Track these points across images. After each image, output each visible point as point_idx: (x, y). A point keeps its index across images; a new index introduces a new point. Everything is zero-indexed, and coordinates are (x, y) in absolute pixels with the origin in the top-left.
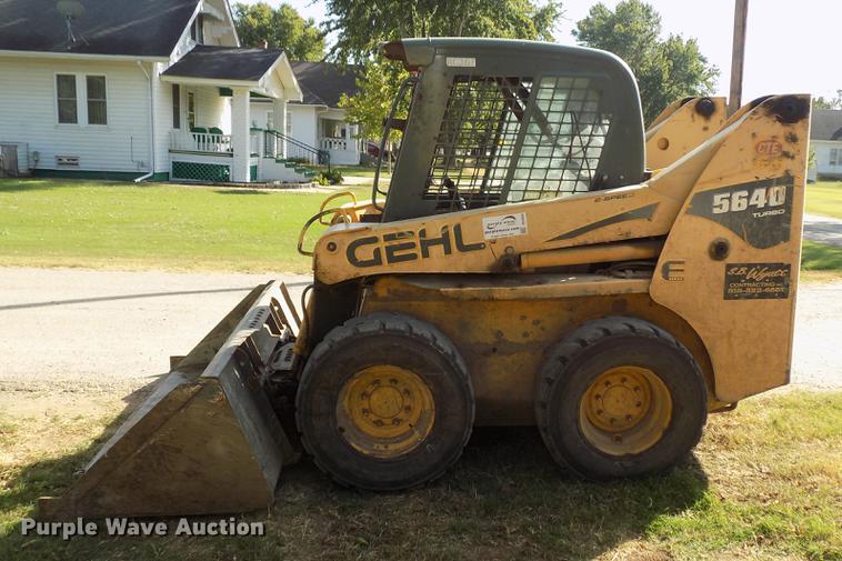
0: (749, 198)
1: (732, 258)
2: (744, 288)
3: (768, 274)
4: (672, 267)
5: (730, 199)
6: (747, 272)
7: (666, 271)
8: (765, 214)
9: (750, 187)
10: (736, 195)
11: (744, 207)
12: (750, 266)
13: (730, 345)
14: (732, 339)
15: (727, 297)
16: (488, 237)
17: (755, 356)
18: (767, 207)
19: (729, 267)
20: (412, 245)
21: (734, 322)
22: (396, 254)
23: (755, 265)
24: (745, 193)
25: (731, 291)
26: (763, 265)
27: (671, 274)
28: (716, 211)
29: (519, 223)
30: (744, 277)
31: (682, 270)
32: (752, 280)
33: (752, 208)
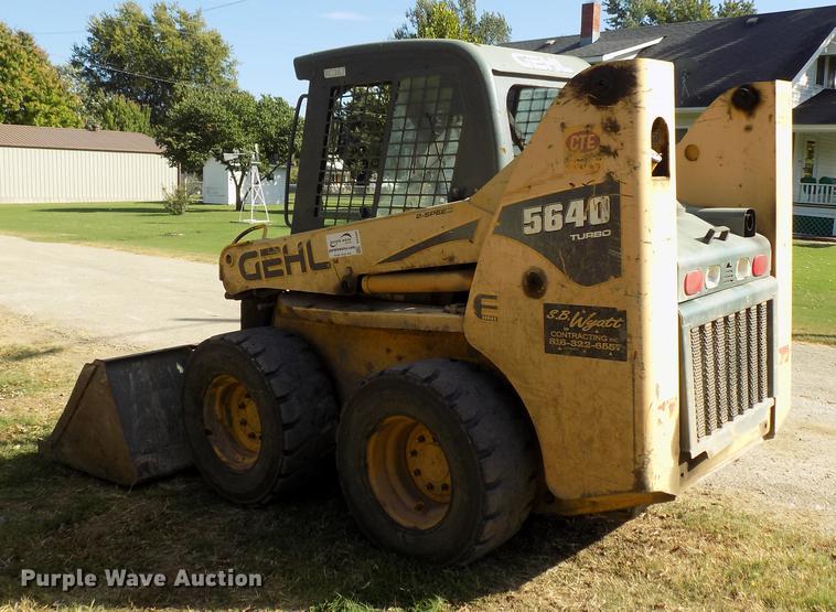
0: (564, 213)
1: (551, 296)
2: (568, 340)
3: (596, 323)
4: (485, 302)
5: (542, 214)
6: (571, 316)
7: (478, 307)
8: (586, 236)
9: (564, 198)
10: (549, 209)
11: (559, 226)
12: (573, 309)
13: (559, 419)
14: (560, 409)
15: (549, 349)
16: (332, 255)
17: (591, 441)
18: (587, 227)
19: (548, 308)
20: (278, 261)
21: (559, 386)
22: (270, 269)
23: (580, 308)
24: (559, 207)
25: (552, 341)
26: (590, 309)
27: (485, 312)
28: (527, 231)
29: (354, 243)
30: (566, 323)
31: (495, 308)
32: (577, 329)
33: (569, 227)
